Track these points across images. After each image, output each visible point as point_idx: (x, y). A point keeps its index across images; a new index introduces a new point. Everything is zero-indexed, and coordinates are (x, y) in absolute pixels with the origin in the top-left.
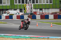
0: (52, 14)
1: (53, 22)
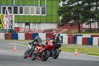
0: (45, 31)
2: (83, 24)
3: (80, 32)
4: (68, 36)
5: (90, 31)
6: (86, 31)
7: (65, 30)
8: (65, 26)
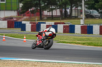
0: (5, 19)
1: (7, 33)
2: (44, 11)
3: (41, 19)
4: (31, 23)
5: (52, 18)
6: (48, 18)
7: (25, 17)
8: (25, 13)
